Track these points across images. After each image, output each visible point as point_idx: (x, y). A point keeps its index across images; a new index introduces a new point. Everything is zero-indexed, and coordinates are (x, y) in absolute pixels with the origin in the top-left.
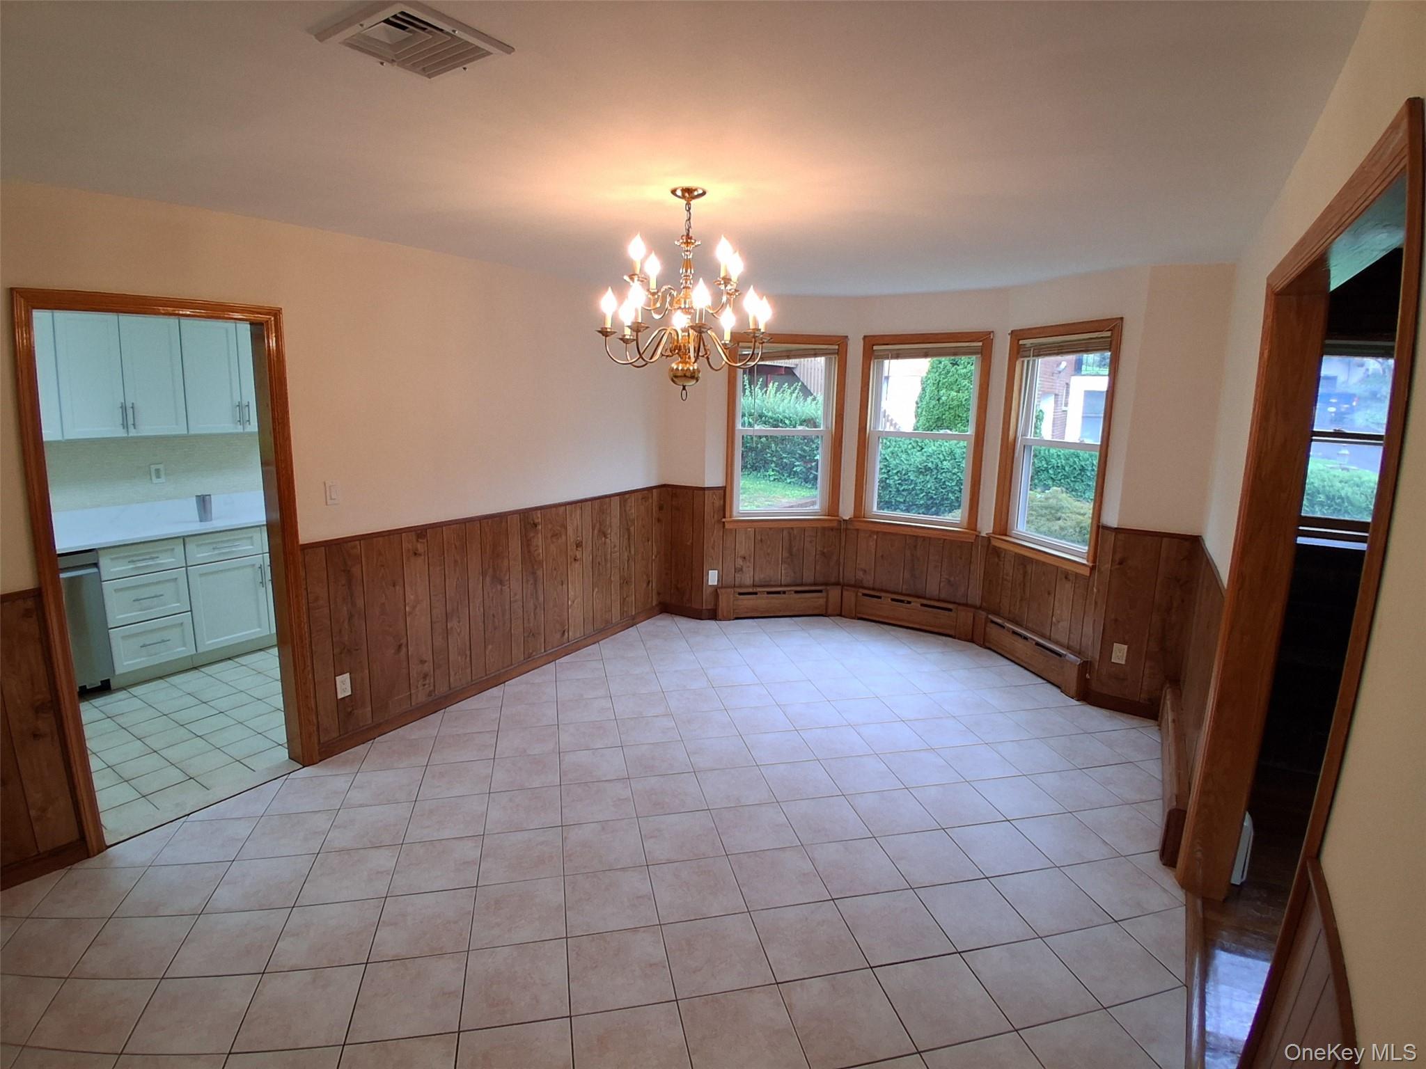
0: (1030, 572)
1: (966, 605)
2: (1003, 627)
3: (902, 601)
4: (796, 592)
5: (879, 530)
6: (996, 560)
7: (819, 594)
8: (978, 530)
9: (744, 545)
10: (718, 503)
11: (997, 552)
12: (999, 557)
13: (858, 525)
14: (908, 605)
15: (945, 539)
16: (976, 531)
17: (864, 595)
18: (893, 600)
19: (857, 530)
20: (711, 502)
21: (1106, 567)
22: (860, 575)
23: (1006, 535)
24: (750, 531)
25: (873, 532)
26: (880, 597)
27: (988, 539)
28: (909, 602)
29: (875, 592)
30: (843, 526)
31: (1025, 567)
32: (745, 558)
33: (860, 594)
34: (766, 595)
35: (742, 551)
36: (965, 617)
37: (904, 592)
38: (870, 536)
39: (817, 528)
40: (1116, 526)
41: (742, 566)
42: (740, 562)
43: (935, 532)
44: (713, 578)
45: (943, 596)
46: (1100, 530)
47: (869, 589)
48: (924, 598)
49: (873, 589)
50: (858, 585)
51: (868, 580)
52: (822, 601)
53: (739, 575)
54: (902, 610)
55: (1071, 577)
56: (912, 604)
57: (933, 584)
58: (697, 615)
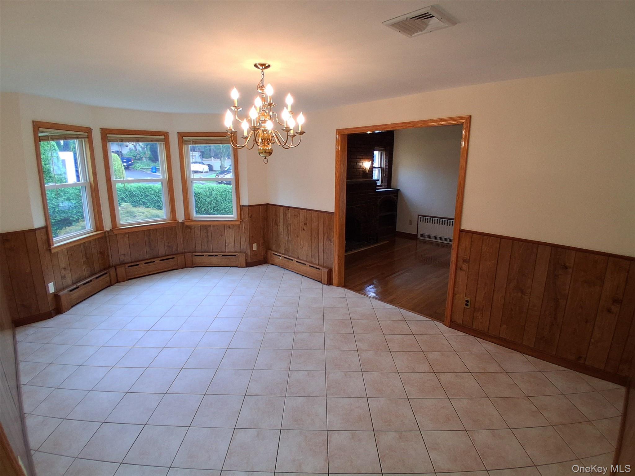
0: (210, 230)
1: (178, 254)
2: (203, 255)
3: (150, 262)
4: (97, 278)
5: (129, 232)
6: (189, 230)
7: (106, 275)
8: (177, 220)
9: (63, 262)
10: (44, 237)
11: (189, 227)
12: (191, 229)
13: (115, 232)
14: (153, 263)
15: (163, 228)
16: (176, 220)
17: (129, 266)
18: (145, 263)
19: (116, 235)
20: (41, 237)
21: (247, 219)
22: (122, 258)
23: (190, 219)
24: (64, 251)
25: (126, 233)
26: (138, 265)
27: (183, 223)
28: (154, 262)
29: (134, 263)
30: (107, 235)
31: (207, 229)
32: (65, 269)
33: (127, 267)
34: (83, 286)
35: (63, 265)
36: (180, 258)
37: (148, 258)
38: (124, 236)
39: (95, 239)
40: (248, 205)
41: (65, 274)
42: (63, 272)
43: (159, 226)
44: (51, 288)
45: (167, 253)
46: (241, 208)
47: (129, 263)
48: (159, 257)
49: (131, 262)
50: (123, 264)
51: (127, 259)
52: (108, 279)
53: (65, 280)
54: (151, 267)
55: (231, 227)
56: (155, 262)
57: (162, 250)
58: (48, 316)
